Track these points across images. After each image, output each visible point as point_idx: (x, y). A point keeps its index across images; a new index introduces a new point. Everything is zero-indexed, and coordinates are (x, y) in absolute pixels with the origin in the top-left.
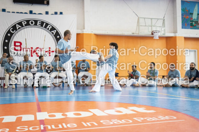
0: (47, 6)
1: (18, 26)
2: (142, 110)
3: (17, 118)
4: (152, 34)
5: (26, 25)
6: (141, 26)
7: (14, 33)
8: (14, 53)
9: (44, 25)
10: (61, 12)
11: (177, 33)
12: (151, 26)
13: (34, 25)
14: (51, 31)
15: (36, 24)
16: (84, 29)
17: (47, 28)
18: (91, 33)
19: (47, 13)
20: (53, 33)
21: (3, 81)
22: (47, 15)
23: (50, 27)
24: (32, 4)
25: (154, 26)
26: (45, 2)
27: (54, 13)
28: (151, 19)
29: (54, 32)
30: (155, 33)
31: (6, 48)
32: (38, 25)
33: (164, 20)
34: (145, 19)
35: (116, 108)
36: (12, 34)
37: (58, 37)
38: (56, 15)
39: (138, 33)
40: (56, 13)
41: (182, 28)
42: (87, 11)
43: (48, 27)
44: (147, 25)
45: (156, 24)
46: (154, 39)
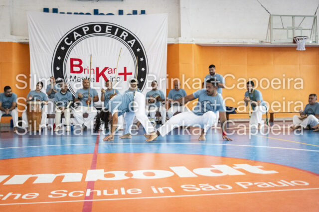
0: (121, 1)
1: (76, 35)
4: (294, 42)
5: (88, 33)
6: (276, 29)
7: (70, 46)
8: (71, 76)
9: (116, 31)
10: (143, 9)
12: (293, 29)
13: (101, 32)
14: (126, 40)
15: (103, 31)
16: (180, 36)
17: (121, 36)
18: (191, 43)
19: (121, 12)
20: (130, 44)
21: (52, 119)
22: (121, 16)
23: (125, 34)
25: (297, 29)
27: (131, 13)
28: (293, 17)
29: (132, 42)
30: (299, 40)
31: (58, 69)
32: (107, 31)
33: (315, 18)
34: (282, 17)
36: (67, 47)
37: (138, 50)
38: (135, 16)
39: (269, 41)
40: (135, 12)
42: (185, 7)
43: (123, 34)
44: (285, 28)
45: (301, 26)
46: (297, 50)
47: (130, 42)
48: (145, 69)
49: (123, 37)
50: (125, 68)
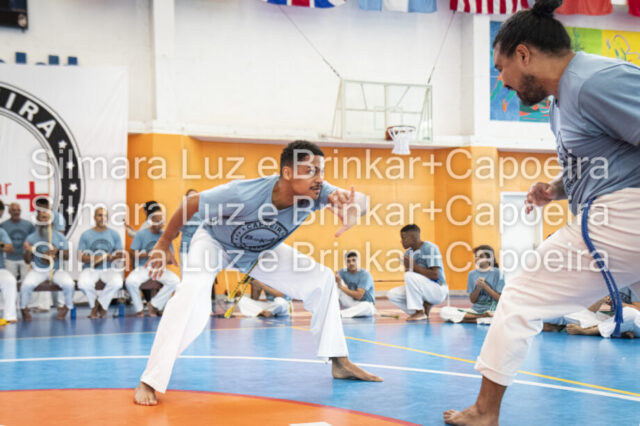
4: (389, 138)
6: (351, 110)
9: (10, 100)
10: (73, 55)
11: (473, 134)
12: (385, 111)
14: (35, 122)
16: (154, 117)
18: (180, 133)
19: (21, 58)
20: (43, 131)
22: (21, 66)
23: (31, 108)
25: (394, 111)
27: (45, 60)
28: (386, 85)
29: (49, 126)
30: (397, 133)
33: (428, 90)
34: (365, 86)
37: (63, 144)
38: (54, 68)
39: (339, 135)
40: (54, 60)
41: (492, 117)
42: (165, 56)
43: (25, 109)
44: (369, 108)
45: (401, 105)
46: (394, 154)
47: (43, 125)
48: (79, 186)
50: (32, 185)
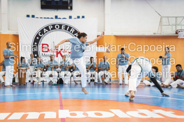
0: (70, 10)
1: (45, 30)
2: (170, 114)
3: (41, 114)
4: (177, 33)
5: (52, 29)
6: (164, 25)
7: (42, 37)
10: (83, 15)
12: (176, 25)
13: (59, 29)
14: (73, 34)
15: (60, 28)
17: (70, 31)
18: (111, 35)
19: (70, 17)
23: (73, 30)
24: (58, 10)
25: (179, 25)
26: (69, 8)
27: (76, 17)
28: (176, 17)
29: (77, 35)
30: (179, 32)
31: (35, 49)
32: (62, 28)
34: (169, 18)
35: (139, 110)
36: (40, 37)
38: (78, 19)
39: (160, 33)
40: (78, 17)
43: (71, 30)
44: (170, 25)
45: (181, 23)
46: (178, 38)
49: (72, 31)
